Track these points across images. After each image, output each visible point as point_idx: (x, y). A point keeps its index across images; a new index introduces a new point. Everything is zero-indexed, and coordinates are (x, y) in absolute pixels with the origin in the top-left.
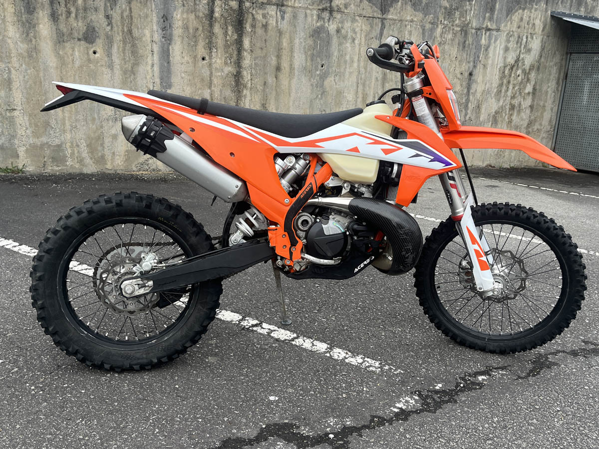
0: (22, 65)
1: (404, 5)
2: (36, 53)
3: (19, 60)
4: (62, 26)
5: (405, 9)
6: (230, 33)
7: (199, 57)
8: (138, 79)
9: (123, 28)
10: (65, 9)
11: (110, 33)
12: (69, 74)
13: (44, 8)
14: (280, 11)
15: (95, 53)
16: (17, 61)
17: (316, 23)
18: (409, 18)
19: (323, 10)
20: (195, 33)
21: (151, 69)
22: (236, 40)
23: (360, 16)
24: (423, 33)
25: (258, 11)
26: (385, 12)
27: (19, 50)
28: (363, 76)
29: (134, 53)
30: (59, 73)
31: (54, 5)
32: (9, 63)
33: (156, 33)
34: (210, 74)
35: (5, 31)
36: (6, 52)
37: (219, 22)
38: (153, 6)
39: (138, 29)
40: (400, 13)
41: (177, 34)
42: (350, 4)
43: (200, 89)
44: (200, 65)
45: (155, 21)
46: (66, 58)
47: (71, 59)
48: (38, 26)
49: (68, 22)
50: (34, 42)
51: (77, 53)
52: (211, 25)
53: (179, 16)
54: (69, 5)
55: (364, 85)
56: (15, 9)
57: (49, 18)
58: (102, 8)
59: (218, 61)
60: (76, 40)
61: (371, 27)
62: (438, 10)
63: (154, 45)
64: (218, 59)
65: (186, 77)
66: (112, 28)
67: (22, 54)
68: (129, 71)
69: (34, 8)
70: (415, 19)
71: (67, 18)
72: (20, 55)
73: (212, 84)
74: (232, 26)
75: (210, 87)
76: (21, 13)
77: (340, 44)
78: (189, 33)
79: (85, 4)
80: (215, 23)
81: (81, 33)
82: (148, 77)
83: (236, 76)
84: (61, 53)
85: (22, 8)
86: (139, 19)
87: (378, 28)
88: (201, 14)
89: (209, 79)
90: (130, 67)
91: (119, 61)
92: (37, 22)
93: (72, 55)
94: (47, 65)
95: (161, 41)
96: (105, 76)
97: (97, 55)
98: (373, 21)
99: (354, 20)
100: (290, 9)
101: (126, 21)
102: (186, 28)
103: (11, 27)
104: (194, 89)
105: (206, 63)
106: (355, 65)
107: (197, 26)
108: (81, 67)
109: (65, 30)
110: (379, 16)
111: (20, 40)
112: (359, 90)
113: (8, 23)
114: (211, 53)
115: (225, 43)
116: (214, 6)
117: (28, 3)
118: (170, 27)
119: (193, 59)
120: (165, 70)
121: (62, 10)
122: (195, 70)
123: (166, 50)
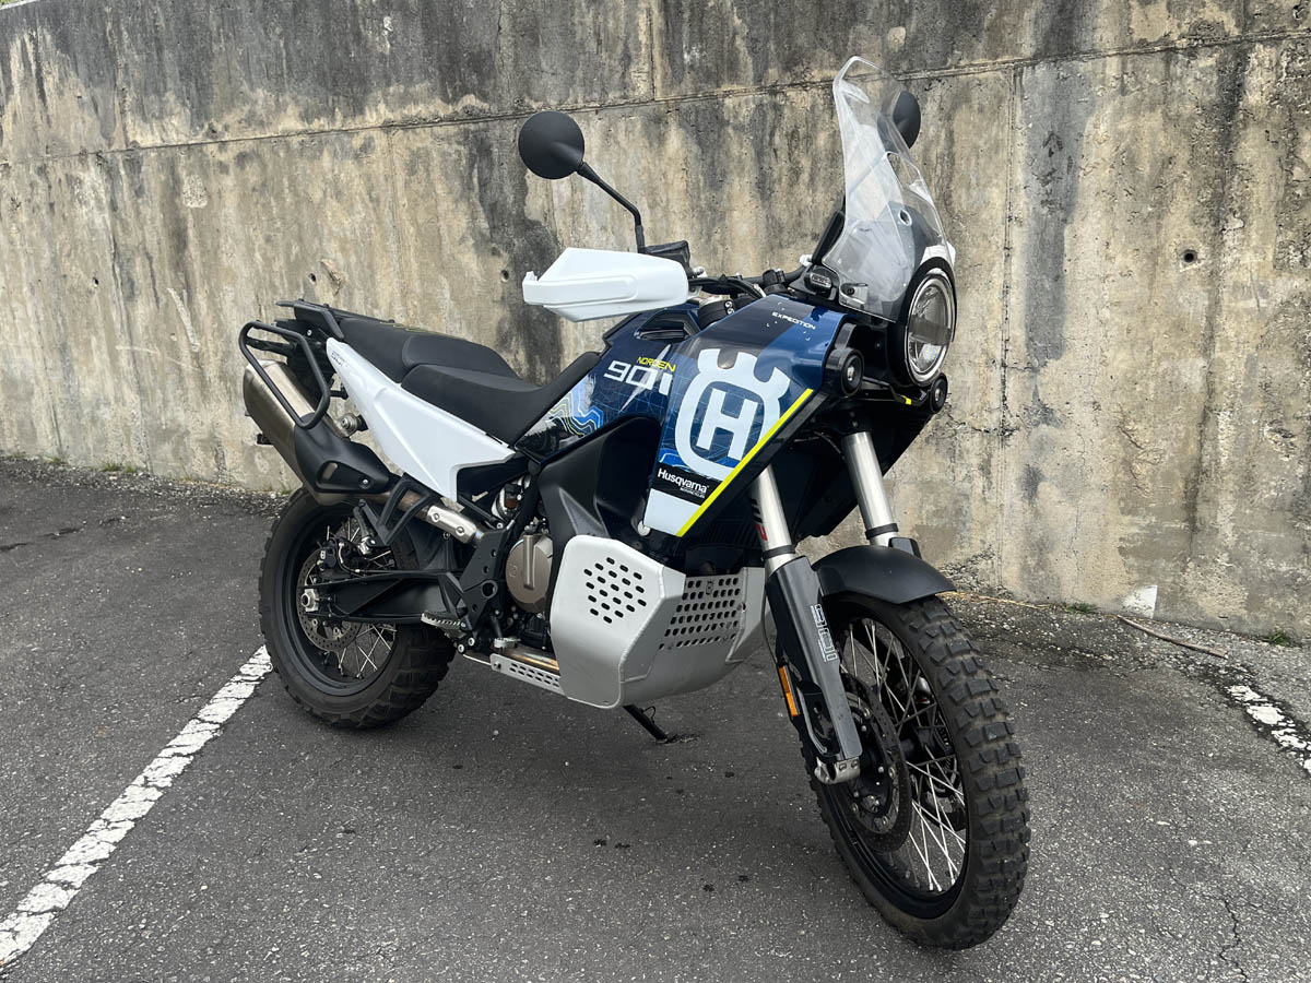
4: (781, 211)
7: (1172, 250)
10: (789, 164)
13: (743, 169)
20: (1161, 173)
21: (1002, 299)
31: (765, 159)
33: (1023, 191)
34: (1210, 307)
37: (1260, 123)
38: (1019, 113)
39: (969, 187)
41: (1094, 187)
43: (1167, 356)
44: (1173, 276)
45: (1021, 158)
48: (730, 216)
49: (793, 195)
50: (720, 256)
52: (1227, 139)
53: (1102, 128)
54: (796, 152)
56: (687, 182)
57: (754, 193)
59: (1245, 261)
60: (809, 238)
63: (1016, 229)
64: (1249, 254)
65: (1117, 319)
69: (724, 174)
71: (791, 185)
73: (1218, 339)
75: (1206, 351)
76: (699, 188)
78: (1137, 178)
79: (835, 143)
80: (1245, 127)
81: (820, 221)
82: (991, 324)
85: (701, 177)
86: (973, 161)
88: (1189, 108)
89: (1204, 322)
92: (727, 205)
95: (1038, 217)
101: (935, 169)
102: (1127, 161)
103: (679, 223)
104: (1141, 358)
105: (1197, 270)
107: (1170, 149)
109: (785, 217)
113: (672, 216)
114: (1219, 233)
115: (1281, 194)
116: (1244, 70)
117: (713, 163)
118: (1069, 166)
119: (1145, 261)
120: (1044, 302)
121: (781, 168)
122: (1151, 297)
123: (1051, 240)
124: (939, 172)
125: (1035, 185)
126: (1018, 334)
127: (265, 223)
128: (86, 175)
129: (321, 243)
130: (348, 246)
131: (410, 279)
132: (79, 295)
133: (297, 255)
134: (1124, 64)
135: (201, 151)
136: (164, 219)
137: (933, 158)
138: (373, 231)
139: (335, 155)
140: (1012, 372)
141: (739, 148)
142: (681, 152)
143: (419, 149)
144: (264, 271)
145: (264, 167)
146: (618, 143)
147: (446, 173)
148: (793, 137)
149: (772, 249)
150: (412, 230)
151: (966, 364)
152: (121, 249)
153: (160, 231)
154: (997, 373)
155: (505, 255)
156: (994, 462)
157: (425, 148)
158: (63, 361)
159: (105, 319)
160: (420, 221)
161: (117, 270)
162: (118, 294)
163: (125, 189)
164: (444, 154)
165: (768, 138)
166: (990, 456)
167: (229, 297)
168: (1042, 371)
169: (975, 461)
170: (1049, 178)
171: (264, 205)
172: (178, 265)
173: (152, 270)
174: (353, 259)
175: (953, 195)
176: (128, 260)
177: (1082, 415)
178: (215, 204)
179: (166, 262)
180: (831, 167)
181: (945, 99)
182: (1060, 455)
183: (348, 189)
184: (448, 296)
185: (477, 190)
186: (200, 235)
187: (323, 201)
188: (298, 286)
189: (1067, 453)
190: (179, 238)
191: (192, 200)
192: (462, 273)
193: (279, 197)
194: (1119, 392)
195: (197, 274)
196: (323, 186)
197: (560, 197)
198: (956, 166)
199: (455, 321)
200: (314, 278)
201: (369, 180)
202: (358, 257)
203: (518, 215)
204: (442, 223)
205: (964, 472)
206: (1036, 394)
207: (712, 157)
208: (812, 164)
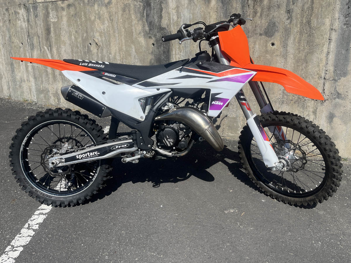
124: (307, 13)
125: (342, 18)
126: (331, 68)
127: (76, 27)
128: (21, 11)
129: (93, 33)
130: (102, 34)
131: (122, 45)
132: (17, 48)
133: (85, 37)
135: (56, 3)
136: (44, 25)
137: (306, 8)
138: (110, 30)
139: (99, 5)
140: (327, 81)
141: (236, 5)
142: (215, 6)
143: (127, 4)
144: (75, 42)
145: (76, 8)
146: (194, 2)
147: (135, 12)
148: (255, 1)
150: (123, 30)
151: (311, 78)
152: (30, 34)
153: (42, 28)
154: (322, 81)
155: (154, 38)
156: (318, 110)
157: (129, 3)
158: (12, 68)
159: (24, 55)
160: (126, 27)
161: (29, 40)
162: (29, 48)
163: (32, 15)
164: (135, 5)
165: (246, 1)
166: (317, 108)
167: (63, 50)
168: (338, 81)
169: (311, 110)
170: (347, 16)
171: (75, 21)
172: (47, 39)
173: (39, 41)
174: (104, 39)
175: (312, 21)
176: (32, 38)
178: (60, 20)
179: (44, 38)
180: (268, 11)
182: (342, 109)
183: (103, 16)
184: (134, 51)
185: (145, 17)
186: (55, 30)
187: (94, 20)
188: (85, 47)
189: (345, 109)
190: (48, 31)
191: (53, 18)
192: (139, 43)
193: (80, 18)
195: (54, 43)
196: (95, 15)
197: (173, 20)
198: (314, 11)
199: (136, 59)
200: (91, 44)
201: (110, 13)
202: (105, 38)
203: (158, 25)
204: (133, 28)
205: (307, 113)
206: (335, 88)
207: (227, 8)
208: (262, 10)
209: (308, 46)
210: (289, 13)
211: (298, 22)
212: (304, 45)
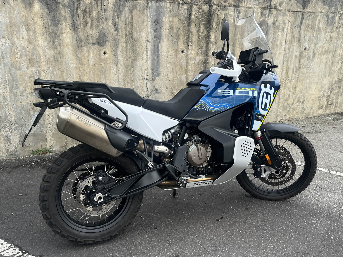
0: (49, 68)
1: (317, 1)
2: (61, 57)
3: (47, 64)
4: (81, 35)
5: (318, 4)
6: (202, 30)
7: (180, 50)
8: (136, 71)
9: (126, 32)
10: (83, 20)
11: (116, 37)
12: (85, 72)
13: (66, 20)
14: (237, 11)
15: (105, 53)
16: (46, 65)
17: (260, 19)
18: (319, 10)
19: (265, 8)
20: (178, 32)
21: (146, 62)
22: (206, 35)
23: (289, 11)
24: (327, 21)
25: (222, 12)
26: (305, 7)
27: (47, 56)
28: (287, 55)
29: (134, 51)
30: (78, 72)
31: (75, 17)
32: (39, 67)
33: (150, 34)
34: (187, 63)
35: (35, 41)
36: (37, 58)
37: (194, 22)
38: (149, 13)
39: (137, 32)
40: (314, 7)
41: (165, 34)
42: (283, 3)
43: (180, 74)
44: (180, 56)
45: (150, 25)
46: (83, 60)
47: (87, 60)
48: (62, 35)
49: (85, 30)
50: (59, 49)
51: (91, 55)
52: (189, 25)
53: (166, 20)
54: (86, 16)
55: (287, 62)
56: (43, 22)
57: (71, 28)
58: (111, 18)
59: (192, 53)
60: (91, 44)
61: (295, 19)
62: (338, 4)
63: (149, 44)
64: (193, 51)
65: (170, 67)
66: (118, 33)
67: (49, 59)
68: (129, 65)
69: (59, 21)
70: (323, 11)
71: (85, 27)
72: (48, 60)
73: (188, 70)
74: (203, 24)
75: (186, 73)
76: (48, 25)
77: (275, 33)
78: (173, 33)
79: (98, 15)
80: (192, 23)
81: (95, 39)
82: (143, 69)
83: (204, 62)
84: (79, 56)
85: (49, 21)
86: (138, 24)
87: (300, 19)
88: (182, 18)
89: (186, 66)
90: (130, 62)
91: (122, 59)
92: (60, 32)
93: (88, 57)
94: (69, 66)
95: (153, 41)
96: (112, 71)
97: (106, 55)
98: (297, 14)
99: (285, 15)
100: (243, 9)
101: (128, 26)
102: (171, 28)
103: (40, 37)
104: (175, 75)
105: (184, 55)
106: (283, 47)
107: (179, 26)
108: (95, 65)
109: (83, 37)
110: (301, 10)
111: (48, 47)
112: (284, 65)
113: (38, 34)
114: (188, 46)
115: (198, 38)
116: (191, 10)
117: (54, 17)
118: (160, 28)
119: (175, 52)
120: (155, 62)
121: (81, 21)
122: (176, 61)
123: (157, 47)
124: (129, 27)
125: (153, 32)
126: (150, 71)
134: (170, 5)
137: (128, 23)
140: (149, 81)
141: (65, 13)
142: (40, 11)
148: (84, 11)
149: (78, 47)
151: (138, 80)
154: (145, 82)
165: (75, 10)
168: (155, 80)
170: (156, 31)
175: (133, 34)
177: (164, 90)
180: (98, 22)
181: (130, 6)
194: (171, 84)
198: (134, 26)
206: (154, 86)
207: (54, 15)
208: (91, 21)
209: (132, 54)
210: (116, 26)
211: (124, 34)
212: (130, 53)
